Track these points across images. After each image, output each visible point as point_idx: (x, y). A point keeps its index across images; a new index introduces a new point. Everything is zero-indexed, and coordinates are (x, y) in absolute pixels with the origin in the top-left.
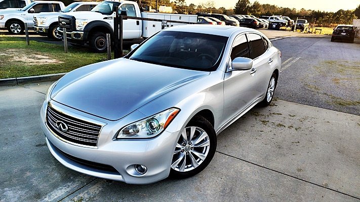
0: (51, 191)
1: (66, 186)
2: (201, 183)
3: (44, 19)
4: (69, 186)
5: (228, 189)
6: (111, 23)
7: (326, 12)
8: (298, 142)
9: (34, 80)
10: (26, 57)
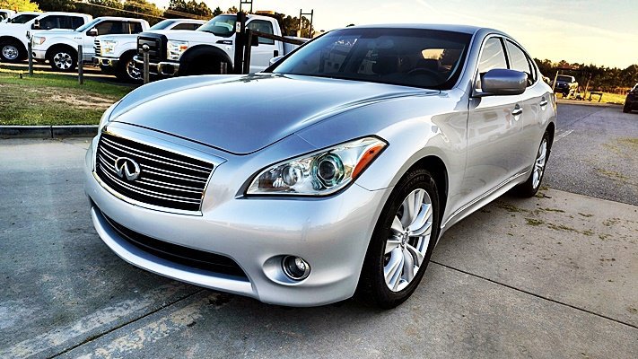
0: (90, 313)
1: (121, 306)
2: (417, 321)
3: (112, 44)
4: (129, 306)
5: (480, 337)
6: (230, 50)
7: (605, 67)
8: (613, 260)
9: (83, 132)
10: (73, 98)
